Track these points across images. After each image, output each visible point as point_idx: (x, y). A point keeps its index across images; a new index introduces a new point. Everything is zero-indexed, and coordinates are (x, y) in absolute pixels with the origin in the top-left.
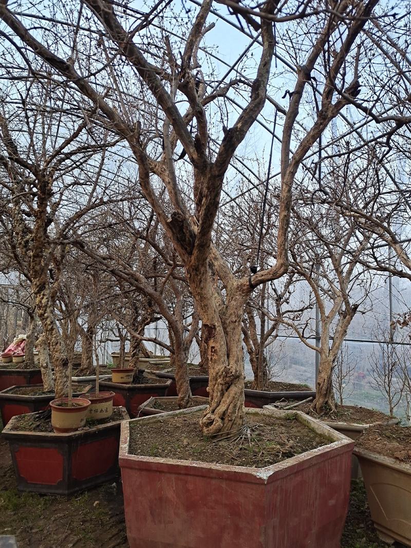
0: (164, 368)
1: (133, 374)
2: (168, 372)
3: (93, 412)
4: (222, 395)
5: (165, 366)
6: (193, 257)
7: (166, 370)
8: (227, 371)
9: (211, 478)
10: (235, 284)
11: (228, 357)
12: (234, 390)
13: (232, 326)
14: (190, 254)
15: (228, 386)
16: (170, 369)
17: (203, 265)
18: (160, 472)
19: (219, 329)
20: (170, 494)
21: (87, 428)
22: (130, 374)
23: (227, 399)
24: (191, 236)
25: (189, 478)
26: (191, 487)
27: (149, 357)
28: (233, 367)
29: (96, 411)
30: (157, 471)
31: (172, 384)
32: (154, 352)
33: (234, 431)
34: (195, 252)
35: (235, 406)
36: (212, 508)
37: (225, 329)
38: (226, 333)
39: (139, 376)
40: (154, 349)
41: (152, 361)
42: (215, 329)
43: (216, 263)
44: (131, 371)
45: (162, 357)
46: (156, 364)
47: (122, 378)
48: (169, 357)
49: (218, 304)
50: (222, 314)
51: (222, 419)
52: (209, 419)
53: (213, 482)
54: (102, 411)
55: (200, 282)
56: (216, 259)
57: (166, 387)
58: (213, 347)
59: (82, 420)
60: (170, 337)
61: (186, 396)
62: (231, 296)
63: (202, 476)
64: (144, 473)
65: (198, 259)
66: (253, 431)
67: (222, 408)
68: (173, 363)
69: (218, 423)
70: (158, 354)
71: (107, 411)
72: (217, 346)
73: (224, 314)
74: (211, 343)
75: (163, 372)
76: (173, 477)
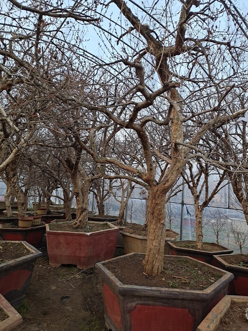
0: (60, 210)
1: (47, 211)
2: (62, 211)
3: (33, 223)
4: (80, 215)
5: (61, 208)
6: (73, 171)
7: (61, 210)
8: (82, 207)
9: (74, 236)
10: (87, 179)
11: (83, 203)
12: (84, 213)
13: (85, 193)
14: (72, 170)
15: (82, 212)
16: (63, 210)
17: (76, 173)
18: (59, 235)
19: (81, 194)
20: (62, 241)
21: (32, 227)
22: (45, 211)
23: (82, 216)
24: (72, 165)
25: (68, 236)
26: (68, 238)
27: (52, 205)
28: (84, 206)
29: (35, 222)
30: (58, 235)
31: (64, 216)
32: (55, 202)
33: (83, 226)
34: (73, 169)
35: (84, 218)
36: (74, 244)
37: (82, 194)
38: (83, 195)
39: (49, 212)
40: (55, 201)
41: (54, 206)
42: (79, 194)
43: (81, 172)
44: (46, 209)
45: (59, 205)
46: (56, 208)
47: (42, 212)
48: (63, 205)
49: (81, 186)
50: (82, 189)
51: (80, 222)
52: (75, 222)
53: (74, 237)
54: (37, 222)
55: (75, 178)
56: (81, 170)
57: (61, 216)
58: (78, 200)
59: (30, 224)
60: (64, 195)
61: (69, 219)
62: (86, 183)
63: (72, 235)
64: (54, 235)
65: (74, 172)
66: (90, 227)
67: (80, 219)
68: (64, 208)
69: (78, 223)
70: (57, 203)
71: (39, 222)
72: (80, 200)
73: (83, 189)
74: (78, 198)
75: (60, 211)
76: (63, 236)
